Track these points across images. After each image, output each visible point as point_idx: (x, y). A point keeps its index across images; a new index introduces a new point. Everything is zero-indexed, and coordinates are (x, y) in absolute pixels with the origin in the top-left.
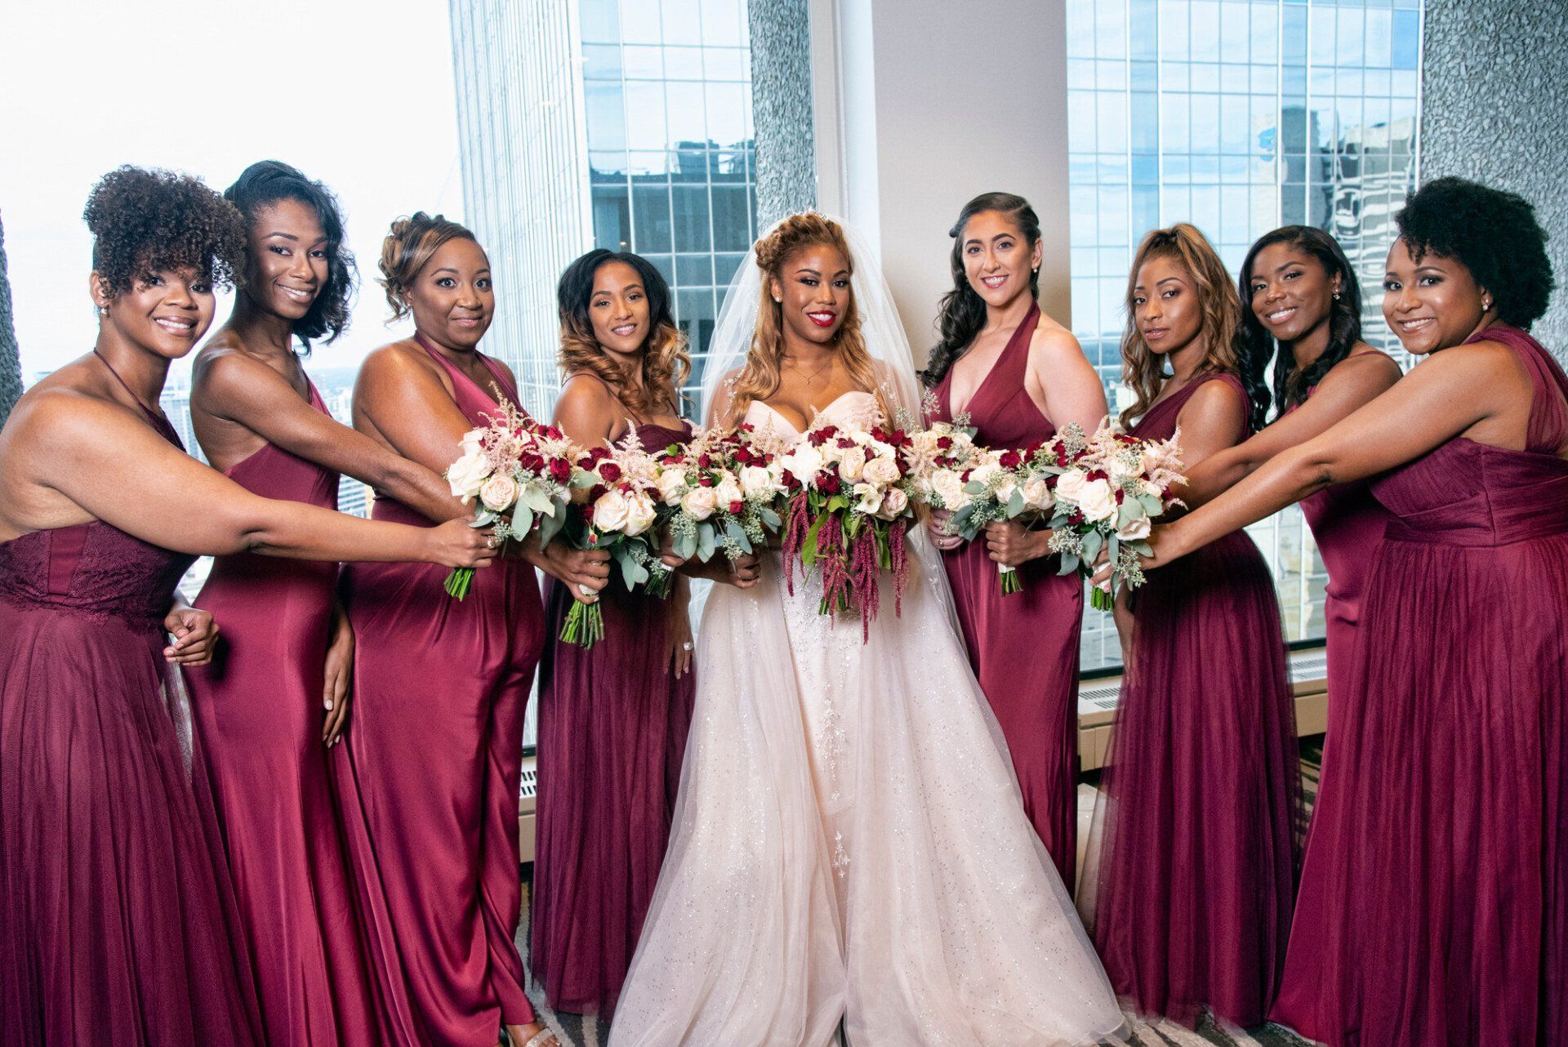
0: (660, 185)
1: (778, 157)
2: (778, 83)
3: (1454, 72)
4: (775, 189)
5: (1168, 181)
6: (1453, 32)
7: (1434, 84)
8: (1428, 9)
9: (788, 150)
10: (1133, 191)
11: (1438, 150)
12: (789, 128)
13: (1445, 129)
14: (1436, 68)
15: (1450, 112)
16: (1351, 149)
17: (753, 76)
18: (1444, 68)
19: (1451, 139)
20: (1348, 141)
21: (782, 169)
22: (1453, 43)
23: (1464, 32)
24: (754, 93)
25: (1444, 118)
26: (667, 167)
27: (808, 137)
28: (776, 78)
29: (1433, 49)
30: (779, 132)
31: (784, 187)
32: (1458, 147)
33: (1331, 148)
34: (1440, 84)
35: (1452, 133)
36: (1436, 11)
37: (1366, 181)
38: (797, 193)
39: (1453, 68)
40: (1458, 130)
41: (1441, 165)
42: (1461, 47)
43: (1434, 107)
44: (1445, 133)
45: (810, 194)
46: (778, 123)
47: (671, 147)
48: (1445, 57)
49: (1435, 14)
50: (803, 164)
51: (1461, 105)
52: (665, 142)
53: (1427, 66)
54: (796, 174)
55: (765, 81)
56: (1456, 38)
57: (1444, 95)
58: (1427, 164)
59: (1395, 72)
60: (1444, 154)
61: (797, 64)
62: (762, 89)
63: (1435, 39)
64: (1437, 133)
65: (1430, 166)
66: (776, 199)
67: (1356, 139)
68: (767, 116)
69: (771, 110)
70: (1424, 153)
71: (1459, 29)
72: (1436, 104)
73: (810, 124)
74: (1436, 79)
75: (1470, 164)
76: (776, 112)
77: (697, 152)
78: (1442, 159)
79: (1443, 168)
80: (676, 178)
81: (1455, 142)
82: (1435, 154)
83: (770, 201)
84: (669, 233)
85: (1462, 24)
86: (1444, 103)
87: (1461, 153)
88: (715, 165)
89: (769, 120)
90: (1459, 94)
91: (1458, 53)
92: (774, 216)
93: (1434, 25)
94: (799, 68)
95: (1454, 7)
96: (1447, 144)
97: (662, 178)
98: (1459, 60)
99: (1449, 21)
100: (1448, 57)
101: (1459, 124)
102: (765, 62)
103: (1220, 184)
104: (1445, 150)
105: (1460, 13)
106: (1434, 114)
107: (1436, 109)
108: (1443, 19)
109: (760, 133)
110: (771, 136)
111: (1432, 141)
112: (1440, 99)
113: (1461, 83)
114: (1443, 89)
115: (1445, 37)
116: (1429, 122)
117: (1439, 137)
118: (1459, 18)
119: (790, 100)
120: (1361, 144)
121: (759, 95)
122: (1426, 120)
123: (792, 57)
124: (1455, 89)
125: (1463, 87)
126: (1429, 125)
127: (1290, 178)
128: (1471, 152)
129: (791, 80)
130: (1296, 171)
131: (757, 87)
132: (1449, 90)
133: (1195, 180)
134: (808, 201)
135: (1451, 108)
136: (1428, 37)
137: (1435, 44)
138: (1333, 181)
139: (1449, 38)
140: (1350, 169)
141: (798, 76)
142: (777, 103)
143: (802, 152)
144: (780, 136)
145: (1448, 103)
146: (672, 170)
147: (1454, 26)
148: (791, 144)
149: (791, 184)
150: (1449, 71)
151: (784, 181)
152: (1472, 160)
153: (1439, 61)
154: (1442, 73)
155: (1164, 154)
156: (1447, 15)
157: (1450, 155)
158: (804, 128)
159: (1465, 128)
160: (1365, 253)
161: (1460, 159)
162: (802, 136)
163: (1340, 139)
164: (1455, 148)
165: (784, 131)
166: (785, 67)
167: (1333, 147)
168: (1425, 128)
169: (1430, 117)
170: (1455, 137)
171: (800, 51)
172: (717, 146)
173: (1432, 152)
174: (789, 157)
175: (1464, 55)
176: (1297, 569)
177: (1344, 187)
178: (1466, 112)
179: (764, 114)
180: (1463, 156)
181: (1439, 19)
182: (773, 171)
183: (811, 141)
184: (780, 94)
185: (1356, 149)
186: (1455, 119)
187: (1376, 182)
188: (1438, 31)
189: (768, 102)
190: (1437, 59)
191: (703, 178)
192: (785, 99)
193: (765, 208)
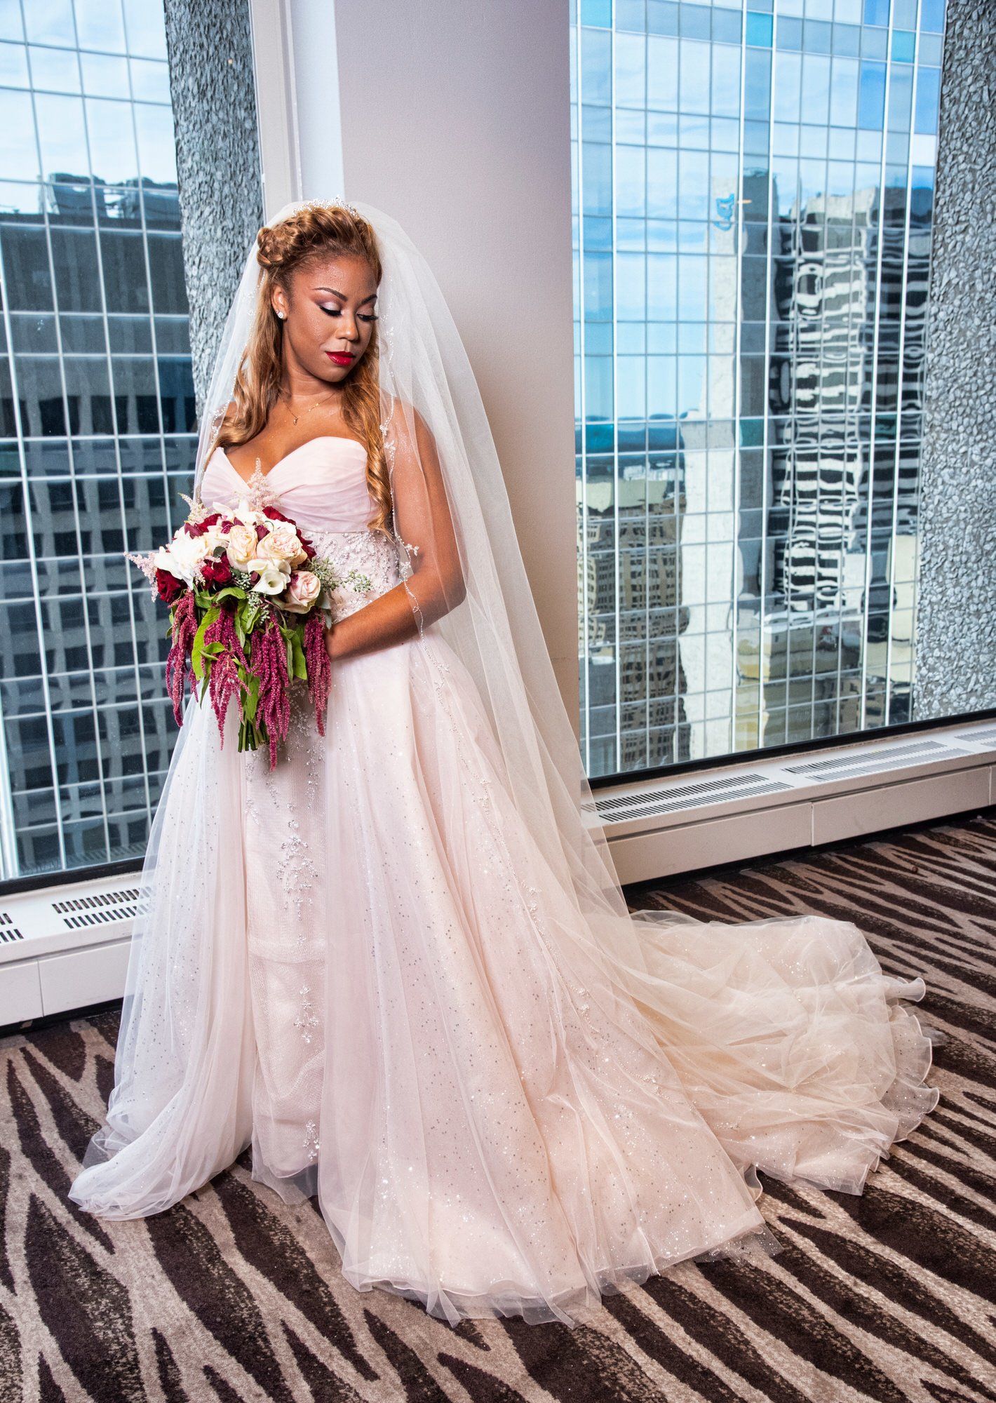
0: (36, 226)
1: (208, 155)
2: (205, 53)
3: (975, 98)
4: (204, 196)
5: (623, 248)
6: (976, 49)
7: (953, 112)
8: (950, 21)
9: (221, 144)
10: (585, 259)
11: (954, 190)
12: (221, 115)
13: (963, 166)
14: (956, 93)
15: (970, 145)
16: (812, 219)
17: (168, 44)
18: (965, 92)
19: (969, 177)
20: (809, 211)
21: (213, 170)
22: (976, 62)
23: (989, 49)
24: (171, 69)
25: (962, 153)
26: (43, 205)
27: (248, 125)
28: (202, 46)
29: (953, 69)
30: (208, 121)
31: (217, 194)
32: (977, 187)
33: (793, 216)
34: (960, 112)
35: (971, 170)
36: (959, 23)
37: (829, 255)
38: (235, 202)
39: (975, 92)
40: (977, 167)
41: (957, 209)
42: (985, 67)
43: (952, 139)
44: (963, 171)
45: (252, 201)
46: (206, 108)
47: (46, 179)
48: (966, 79)
49: (957, 27)
50: (241, 162)
51: (981, 137)
52: (38, 173)
53: (946, 91)
54: (233, 175)
55: (185, 51)
56: (979, 56)
57: (963, 124)
58: (942, 207)
59: (861, 133)
60: (961, 195)
61: (229, 26)
62: (182, 63)
63: (956, 57)
64: (955, 170)
65: (945, 210)
66: (207, 210)
67: (818, 207)
68: (190, 98)
69: (196, 91)
70: (939, 193)
71: (983, 46)
72: (955, 136)
73: (251, 108)
74: (956, 106)
75: (989, 208)
76: (202, 93)
77: (78, 189)
78: (958, 202)
79: (959, 212)
80: (54, 219)
81: (974, 182)
82: (951, 195)
83: (199, 213)
84: (50, 288)
85: (987, 40)
86: (963, 135)
87: (979, 194)
88: (102, 207)
89: (193, 104)
90: (980, 124)
91: (981, 75)
92: (205, 233)
93: (956, 40)
94: (232, 32)
95: (979, 19)
96: (965, 184)
97: (38, 218)
98: (981, 83)
99: (972, 35)
100: (970, 80)
101: (979, 160)
102: (185, 25)
103: (678, 254)
104: (962, 190)
105: (985, 26)
106: (952, 148)
107: (954, 142)
108: (966, 32)
109: (182, 122)
110: (198, 126)
111: (949, 180)
112: (959, 130)
113: (983, 111)
114: (963, 118)
115: (967, 55)
116: (946, 157)
117: (956, 175)
118: (984, 32)
119: (221, 76)
120: (824, 215)
121: (178, 70)
122: (942, 156)
123: (221, 16)
124: (976, 119)
125: (985, 116)
126: (946, 162)
127: (750, 249)
128: (990, 192)
129: (221, 48)
130: (757, 241)
131: (175, 60)
132: (970, 120)
133: (651, 248)
134: (250, 211)
135: (970, 141)
136: (948, 54)
137: (956, 64)
138: (794, 254)
139: (971, 56)
140: (811, 242)
141: (231, 43)
142: (203, 81)
143: (240, 147)
144: (210, 125)
145: (968, 135)
146: (49, 209)
147: (978, 42)
148: (225, 135)
149: (226, 190)
150: (970, 97)
151: (216, 185)
152: (991, 202)
153: (959, 84)
154: (962, 99)
155: (618, 217)
156: (971, 28)
157: (968, 196)
158: (242, 114)
159: (985, 166)
160: (828, 336)
161: (978, 201)
162: (239, 124)
163: (803, 207)
164: (973, 188)
165: (214, 119)
166: (213, 31)
167: (794, 215)
168: (942, 164)
169: (947, 151)
170: (974, 176)
171: (233, 8)
172: (102, 182)
173: (948, 193)
174: (222, 154)
175: (988, 77)
176: (755, 676)
177: (808, 261)
178: (987, 146)
179: (186, 97)
180: (982, 197)
181: (962, 33)
182: (201, 173)
183: (254, 130)
184: (207, 68)
185: (817, 219)
186: (975, 154)
187: (841, 257)
188: (960, 48)
189: (191, 80)
190: (957, 82)
191: (89, 222)
192: (215, 75)
193: (192, 222)
